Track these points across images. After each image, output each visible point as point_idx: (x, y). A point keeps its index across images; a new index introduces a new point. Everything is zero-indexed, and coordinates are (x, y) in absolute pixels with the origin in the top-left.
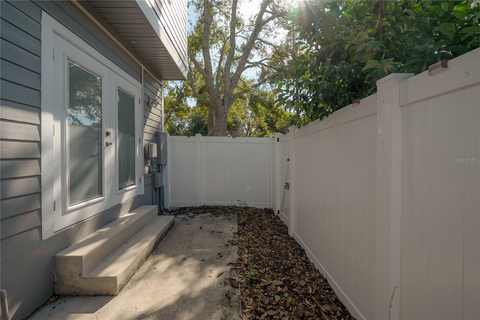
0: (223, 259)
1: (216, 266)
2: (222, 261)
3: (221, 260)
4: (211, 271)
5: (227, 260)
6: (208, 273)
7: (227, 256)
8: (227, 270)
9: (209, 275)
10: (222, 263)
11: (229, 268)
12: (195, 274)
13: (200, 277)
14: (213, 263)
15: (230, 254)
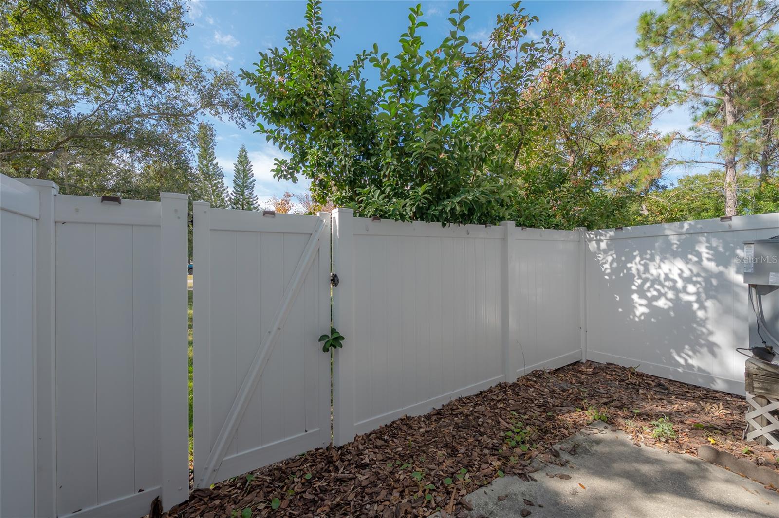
0: (531, 495)
1: (557, 494)
2: (536, 494)
3: (536, 499)
4: (574, 493)
5: (523, 489)
6: (582, 494)
7: (515, 494)
8: (544, 474)
9: (583, 489)
10: (540, 490)
11: (536, 476)
12: (612, 511)
13: (603, 498)
14: (558, 504)
15: (504, 494)
